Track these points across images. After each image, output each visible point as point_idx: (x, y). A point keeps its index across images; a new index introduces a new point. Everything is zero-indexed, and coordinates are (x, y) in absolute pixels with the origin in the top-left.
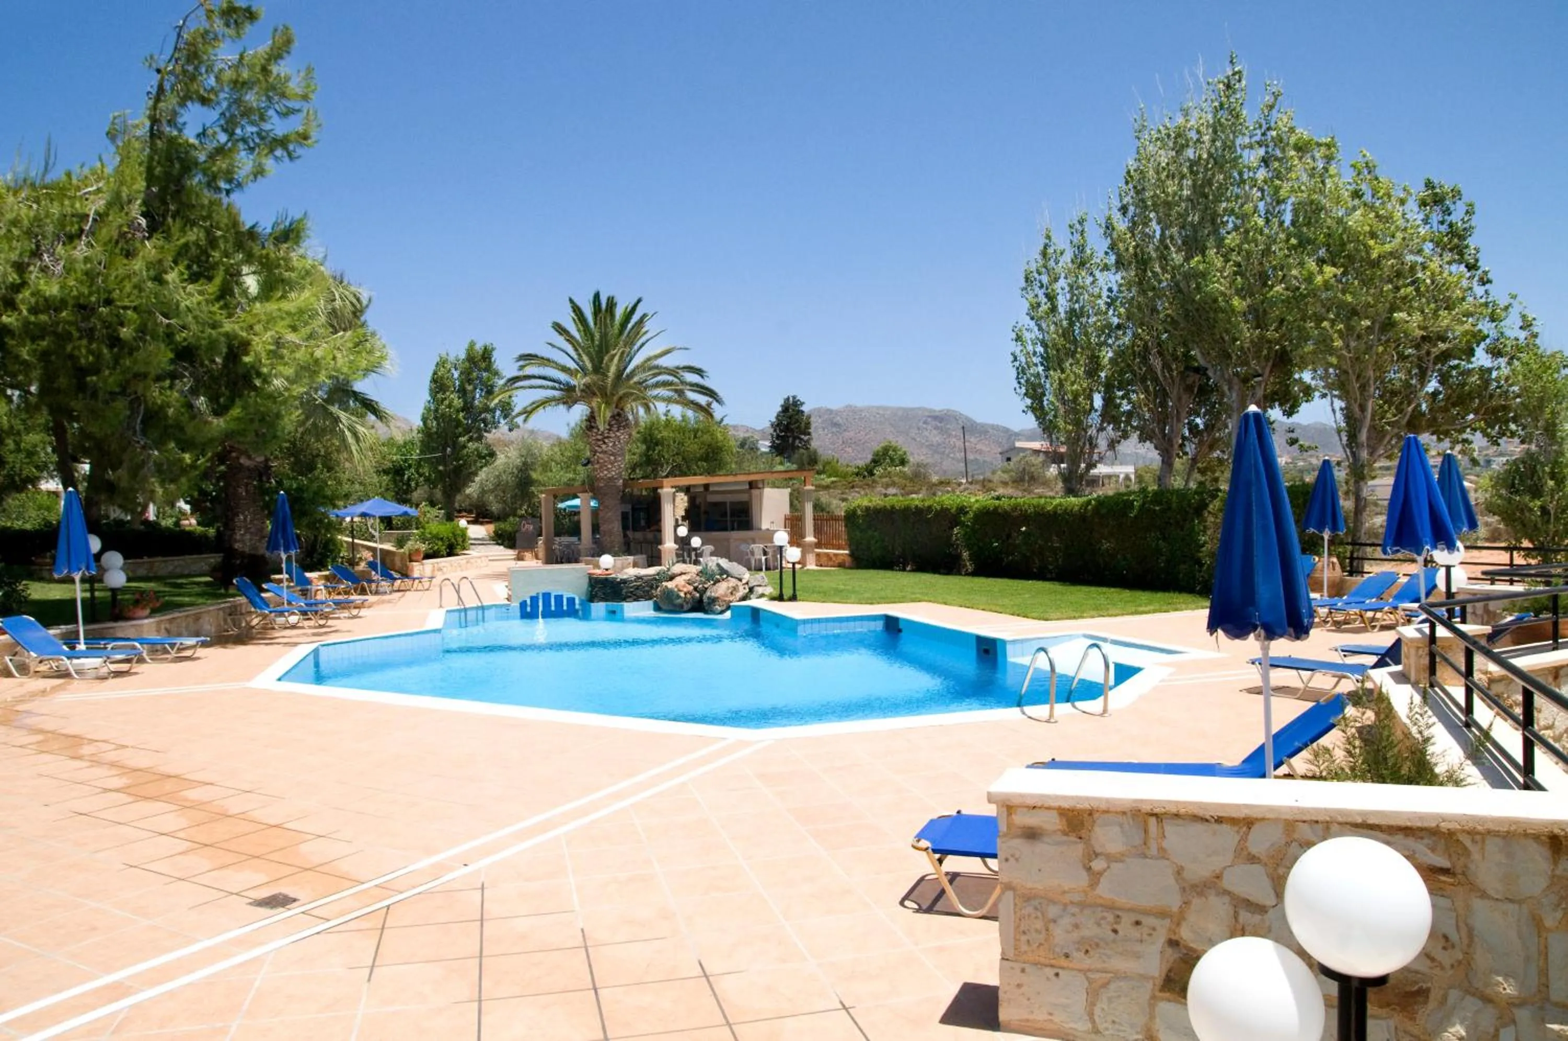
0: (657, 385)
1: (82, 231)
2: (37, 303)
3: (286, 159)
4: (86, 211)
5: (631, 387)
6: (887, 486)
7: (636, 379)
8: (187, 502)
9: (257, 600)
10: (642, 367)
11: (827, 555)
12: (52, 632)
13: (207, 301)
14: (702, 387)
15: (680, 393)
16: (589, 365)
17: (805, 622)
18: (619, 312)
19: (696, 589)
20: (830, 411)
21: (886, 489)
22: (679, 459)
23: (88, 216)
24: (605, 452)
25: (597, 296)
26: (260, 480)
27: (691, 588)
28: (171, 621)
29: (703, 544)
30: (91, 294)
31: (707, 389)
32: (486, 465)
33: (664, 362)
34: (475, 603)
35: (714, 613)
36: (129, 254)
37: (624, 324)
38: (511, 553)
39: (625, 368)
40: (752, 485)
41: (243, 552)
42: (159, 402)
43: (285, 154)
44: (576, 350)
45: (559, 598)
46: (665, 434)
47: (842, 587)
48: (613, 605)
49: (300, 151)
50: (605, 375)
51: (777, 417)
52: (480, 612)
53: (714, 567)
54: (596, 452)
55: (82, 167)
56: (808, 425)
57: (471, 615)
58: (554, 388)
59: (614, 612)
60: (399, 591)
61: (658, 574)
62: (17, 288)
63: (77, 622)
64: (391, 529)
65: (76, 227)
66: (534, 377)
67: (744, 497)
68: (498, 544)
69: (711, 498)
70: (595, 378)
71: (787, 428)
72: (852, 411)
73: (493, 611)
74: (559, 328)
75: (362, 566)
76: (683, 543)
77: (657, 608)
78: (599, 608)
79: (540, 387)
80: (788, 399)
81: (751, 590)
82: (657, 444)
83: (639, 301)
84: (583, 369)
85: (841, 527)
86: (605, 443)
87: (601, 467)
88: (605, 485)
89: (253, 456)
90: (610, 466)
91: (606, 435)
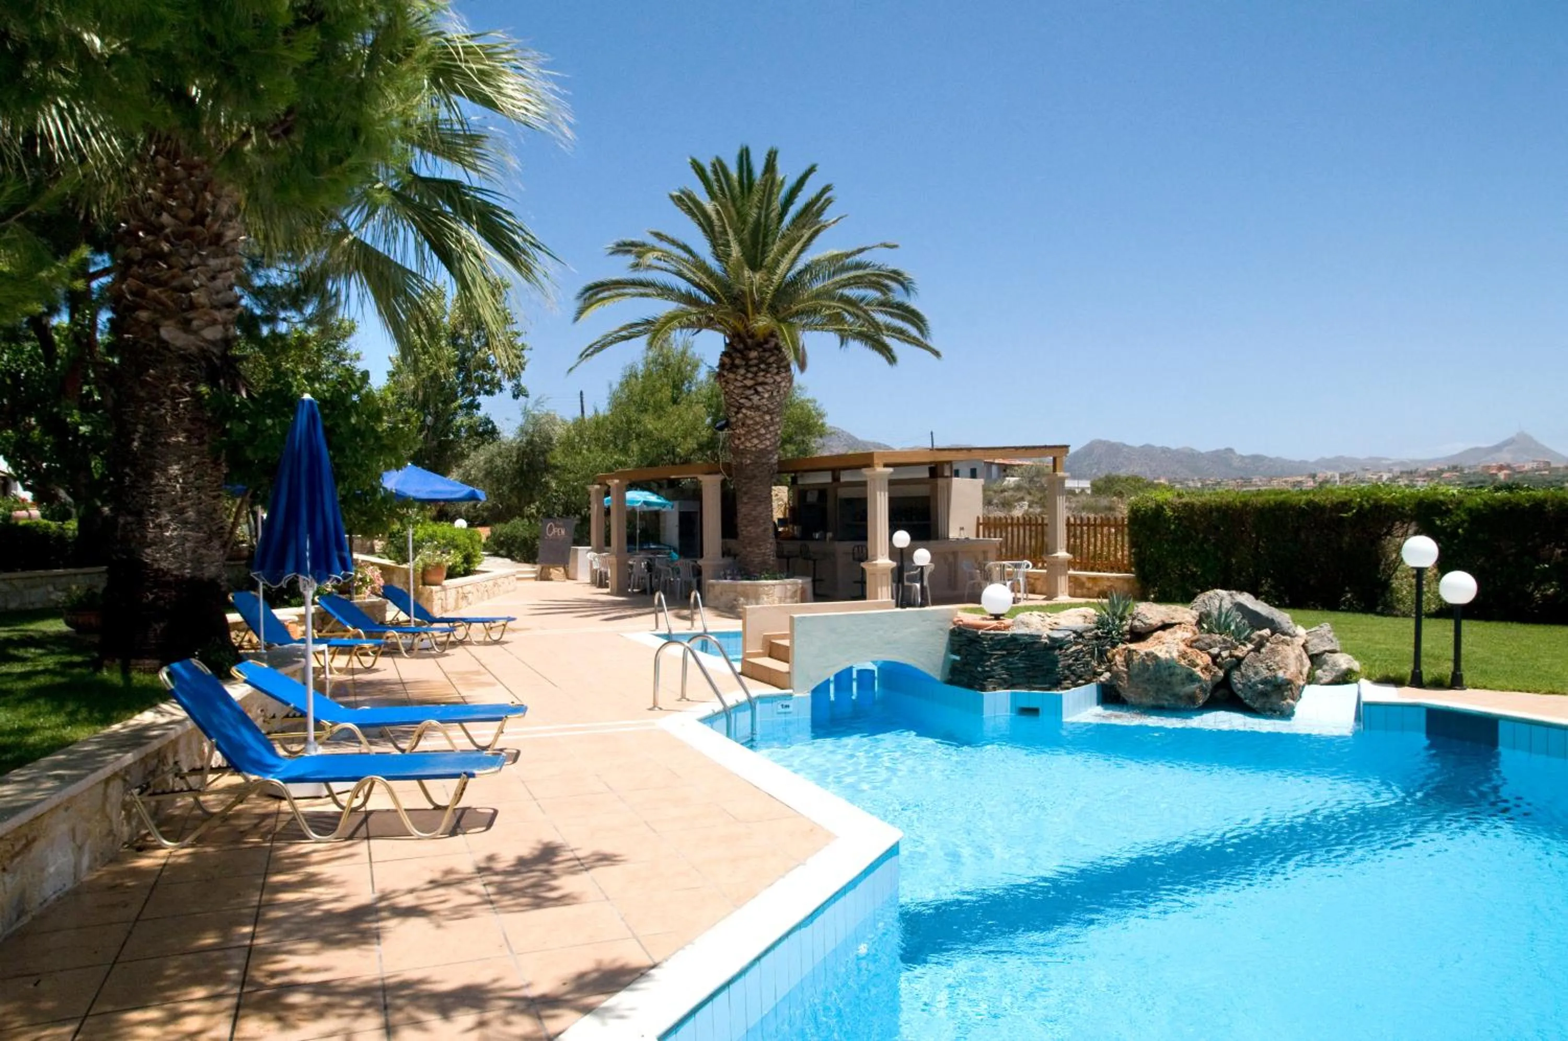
8: (26, 488)
19: (1214, 659)
24: (757, 408)
25: (744, 153)
26: (215, 385)
27: (1207, 658)
40: (935, 472)
48: (1029, 696)
53: (1234, 613)
54: (741, 406)
59: (1032, 712)
61: (1098, 626)
74: (687, 203)
76: (903, 557)
78: (998, 701)
81: (1315, 659)
83: (811, 170)
86: (757, 392)
87: (749, 432)
88: (754, 463)
89: (195, 323)
90: (763, 431)
91: (760, 379)
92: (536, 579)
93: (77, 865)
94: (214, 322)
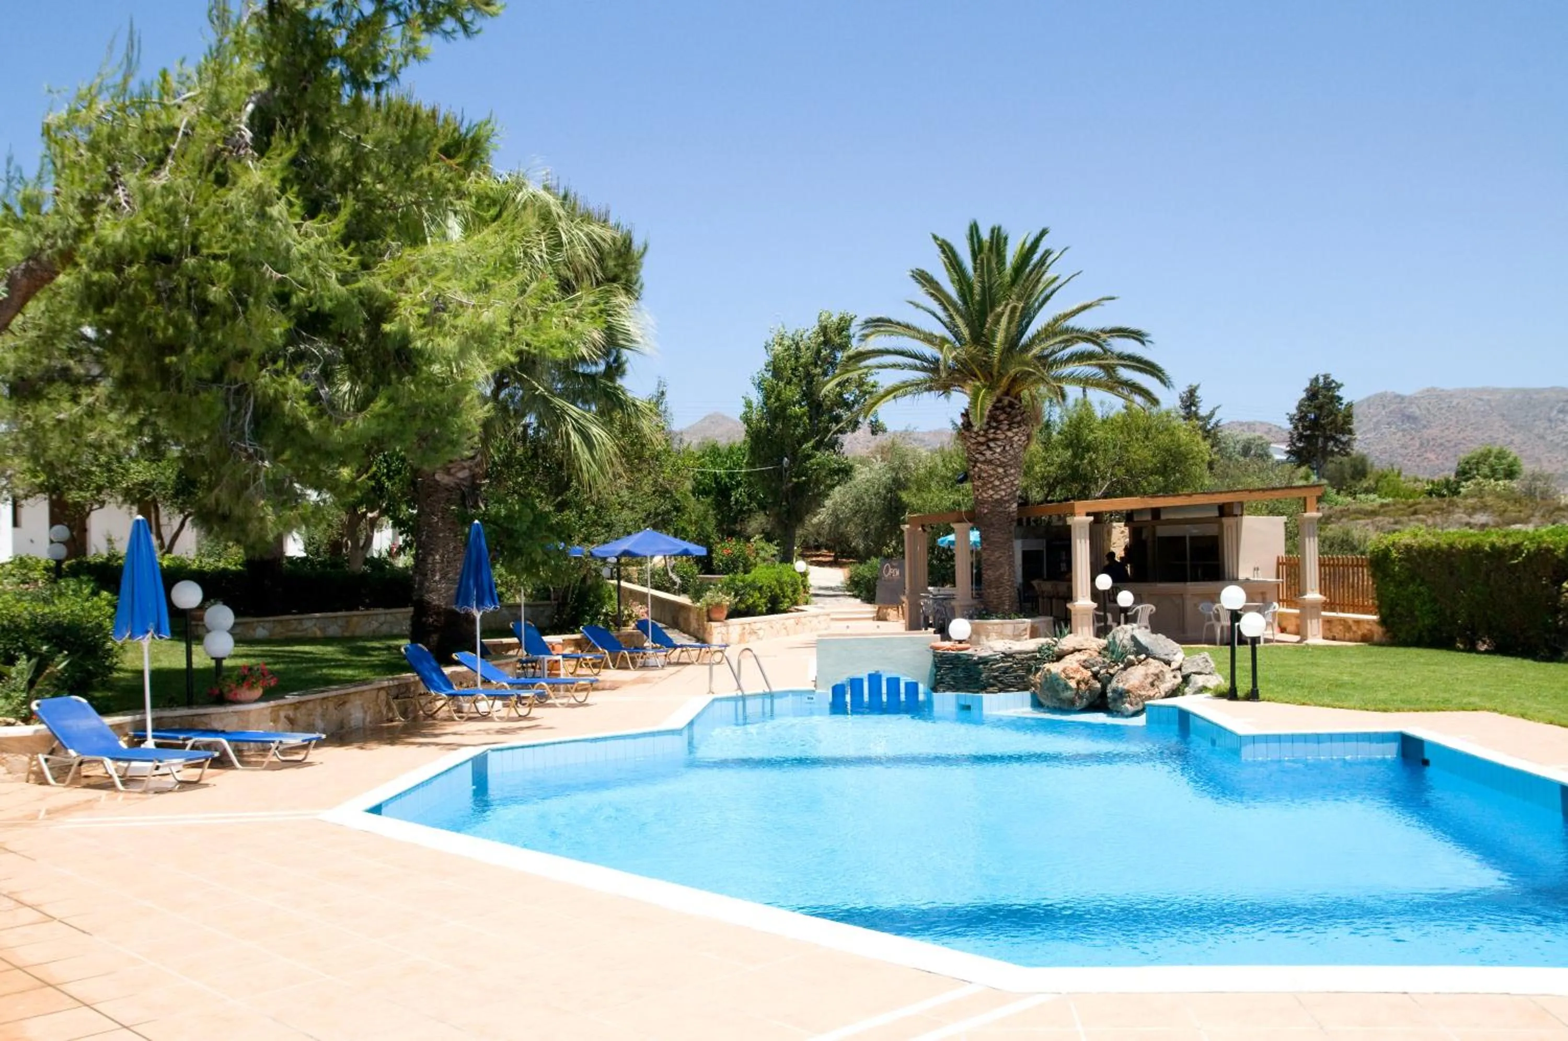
0: (1071, 359)
1: (168, 151)
2: (103, 254)
3: (460, 35)
4: (176, 122)
5: (1027, 364)
6: (1474, 510)
7: (1036, 350)
9: (434, 676)
10: (1050, 331)
11: (1344, 621)
12: (109, 720)
13: (329, 243)
14: (1139, 360)
15: (1109, 370)
16: (965, 332)
17: (1254, 739)
18: (1011, 254)
19: (1095, 675)
20: (1402, 398)
21: (1470, 515)
22: (1120, 472)
23: (177, 129)
24: (990, 462)
25: (974, 230)
26: (463, 505)
27: (1088, 674)
28: (296, 706)
29: (1136, 602)
30: (171, 238)
31: (1147, 363)
32: (838, 483)
33: (1082, 322)
34: (761, 688)
35: (1121, 714)
36: (222, 181)
37: (1018, 269)
38: (870, 609)
39: (1022, 333)
40: (1225, 510)
41: (439, 607)
42: (271, 392)
43: (458, 27)
44: (945, 309)
45: (894, 683)
46: (1100, 434)
47: (1346, 678)
48: (967, 697)
49: (479, 23)
50: (988, 345)
51: (1299, 408)
52: (768, 701)
53: (1127, 642)
54: (976, 461)
55: (182, 62)
56: (1348, 417)
57: (753, 707)
58: (916, 368)
59: (968, 708)
60: (678, 664)
61: (1040, 650)
62: (79, 234)
63: (143, 707)
64: (712, 572)
65: (161, 146)
66: (887, 352)
67: (1211, 530)
68: (855, 596)
69: (1163, 531)
70: (973, 350)
71: (1315, 424)
72: (1437, 397)
73: (787, 702)
74: (923, 278)
75: (631, 628)
76: (1104, 599)
77: (1037, 704)
78: (946, 700)
79: (894, 366)
80: (1317, 379)
81: (1186, 679)
82: (1088, 449)
83: (1044, 233)
84: (957, 335)
85: (1365, 578)
86: (989, 448)
87: (984, 484)
88: (991, 512)
89: (453, 471)
90: (997, 483)
91: (991, 436)
92: (873, 619)
93: (364, 719)
94: (464, 468)
